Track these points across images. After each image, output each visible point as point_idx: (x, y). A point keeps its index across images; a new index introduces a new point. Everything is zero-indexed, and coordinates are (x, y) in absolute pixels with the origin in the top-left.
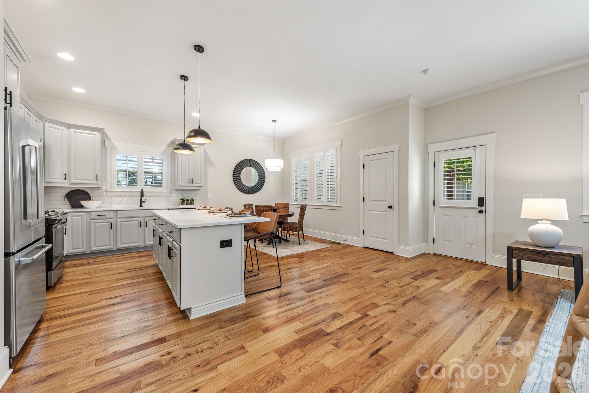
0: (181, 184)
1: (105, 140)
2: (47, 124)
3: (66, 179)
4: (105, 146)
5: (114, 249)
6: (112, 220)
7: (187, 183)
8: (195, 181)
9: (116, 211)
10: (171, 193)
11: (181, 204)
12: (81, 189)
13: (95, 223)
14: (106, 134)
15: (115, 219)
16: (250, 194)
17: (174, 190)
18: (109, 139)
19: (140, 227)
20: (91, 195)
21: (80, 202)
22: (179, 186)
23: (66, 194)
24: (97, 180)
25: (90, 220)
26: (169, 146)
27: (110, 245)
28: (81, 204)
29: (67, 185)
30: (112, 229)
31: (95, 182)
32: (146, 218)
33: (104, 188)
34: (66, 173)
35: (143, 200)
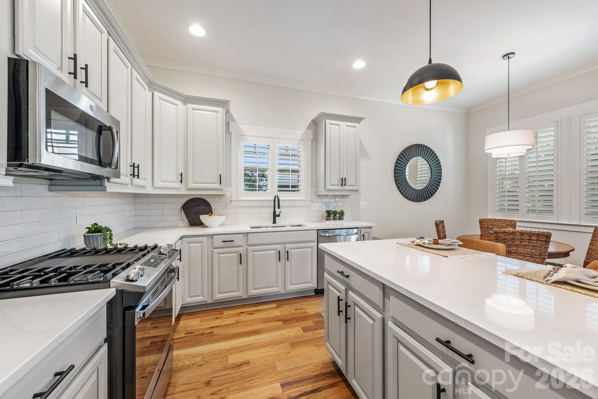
0: (329, 187)
1: (229, 122)
2: (156, 94)
3: (182, 183)
4: (230, 132)
5: (244, 297)
6: (241, 248)
7: (337, 185)
8: (349, 182)
9: (247, 233)
10: (312, 202)
11: (327, 220)
12: (200, 197)
13: (219, 254)
14: (230, 112)
15: (245, 246)
16: (420, 201)
17: (315, 196)
18: (234, 120)
19: (280, 261)
20: (212, 205)
21: (199, 217)
22: (327, 190)
23: (183, 205)
24: (220, 184)
25: (212, 249)
26: (309, 128)
27: (238, 291)
28: (201, 221)
29: (183, 192)
30: (241, 264)
31: (217, 186)
32: (287, 245)
33: (228, 194)
34: (182, 173)
35: (277, 213)
